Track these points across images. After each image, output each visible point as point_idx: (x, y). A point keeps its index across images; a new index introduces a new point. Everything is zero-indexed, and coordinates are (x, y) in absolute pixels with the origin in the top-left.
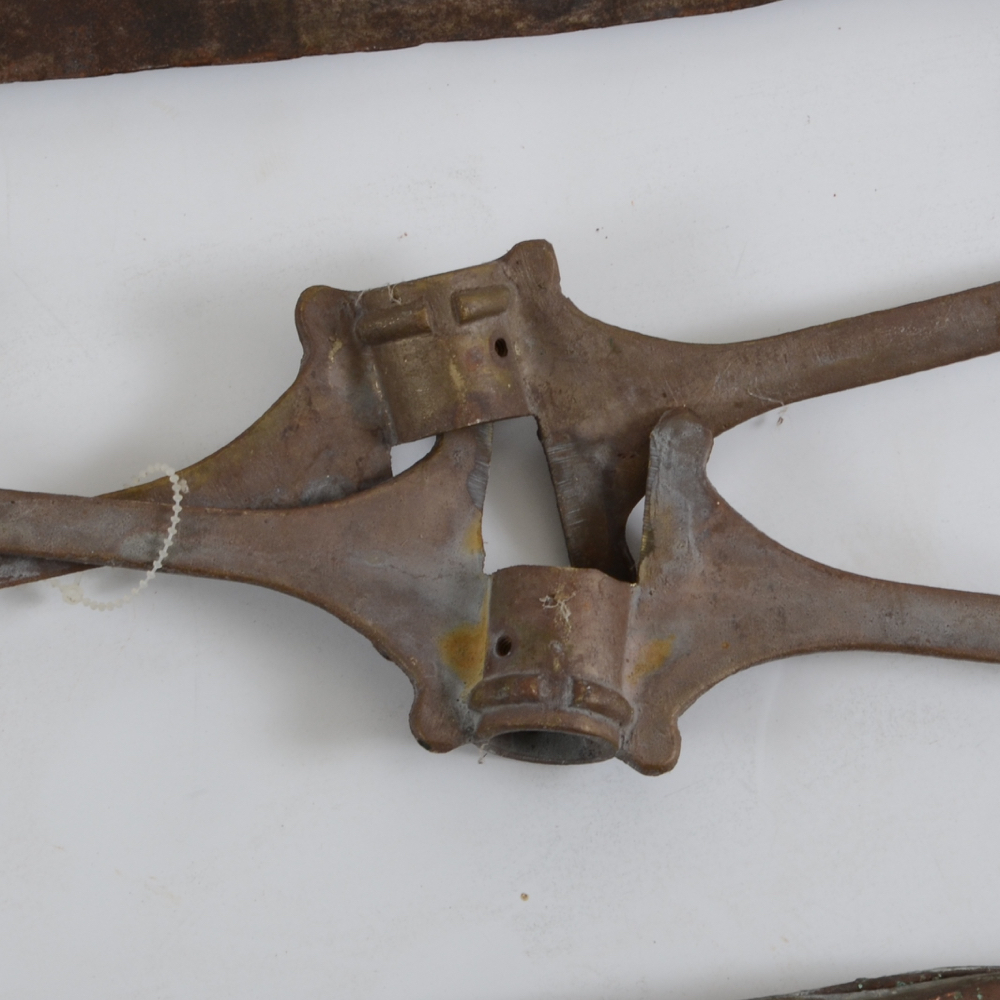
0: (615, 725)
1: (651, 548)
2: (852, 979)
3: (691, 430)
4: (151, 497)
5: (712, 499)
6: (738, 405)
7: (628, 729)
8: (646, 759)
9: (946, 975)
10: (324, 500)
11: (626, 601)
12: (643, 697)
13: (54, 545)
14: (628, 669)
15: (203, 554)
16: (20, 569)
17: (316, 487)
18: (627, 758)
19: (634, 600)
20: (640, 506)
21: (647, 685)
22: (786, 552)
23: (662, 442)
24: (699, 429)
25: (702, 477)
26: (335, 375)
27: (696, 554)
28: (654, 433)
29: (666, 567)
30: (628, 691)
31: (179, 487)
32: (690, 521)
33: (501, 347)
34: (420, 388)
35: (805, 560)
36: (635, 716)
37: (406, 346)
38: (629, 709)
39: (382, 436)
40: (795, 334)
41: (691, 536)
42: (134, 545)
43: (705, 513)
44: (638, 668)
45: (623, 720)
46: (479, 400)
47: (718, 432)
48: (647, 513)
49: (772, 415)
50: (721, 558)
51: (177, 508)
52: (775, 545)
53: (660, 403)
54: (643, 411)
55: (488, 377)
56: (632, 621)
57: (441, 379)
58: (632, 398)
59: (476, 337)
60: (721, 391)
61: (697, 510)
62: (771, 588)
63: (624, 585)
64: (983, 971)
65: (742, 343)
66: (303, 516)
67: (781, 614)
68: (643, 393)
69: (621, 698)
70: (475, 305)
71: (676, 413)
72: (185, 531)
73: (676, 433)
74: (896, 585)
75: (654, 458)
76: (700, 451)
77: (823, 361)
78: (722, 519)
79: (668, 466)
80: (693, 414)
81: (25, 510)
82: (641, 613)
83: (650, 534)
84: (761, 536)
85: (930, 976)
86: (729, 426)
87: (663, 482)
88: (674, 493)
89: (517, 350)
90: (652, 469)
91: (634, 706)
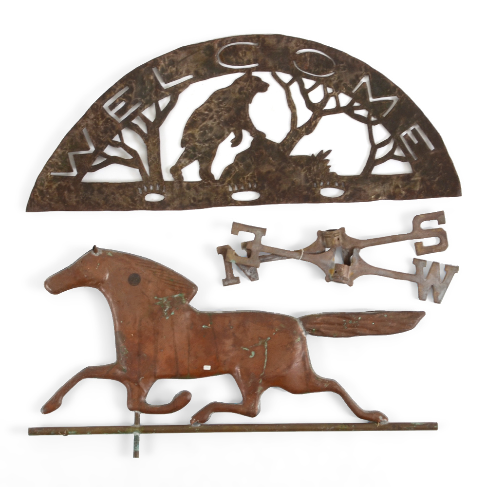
1: (352, 262)
3: (358, 249)
4: (299, 252)
5: (359, 257)
6: (364, 246)
8: (350, 284)
10: (318, 253)
13: (289, 256)
14: (349, 275)
15: (305, 259)
16: (285, 258)
17: (318, 251)
18: (347, 284)
19: (350, 268)
20: (352, 256)
21: (350, 277)
22: (367, 264)
23: (355, 250)
25: (358, 254)
26: (320, 240)
27: (357, 263)
29: (354, 264)
30: (348, 277)
31: (303, 251)
32: (357, 259)
33: (338, 239)
34: (329, 243)
35: (369, 265)
36: (349, 280)
37: (328, 239)
39: (325, 247)
41: (357, 261)
42: (298, 257)
46: (336, 245)
48: (353, 258)
49: (366, 248)
50: (360, 264)
51: (303, 254)
54: (353, 246)
55: (337, 242)
57: (332, 242)
59: (336, 238)
60: (362, 245)
62: (365, 267)
63: (349, 266)
65: (365, 240)
66: (315, 255)
67: (366, 270)
70: (336, 235)
71: (356, 246)
72: (303, 256)
76: (359, 251)
77: (373, 242)
78: (360, 260)
79: (355, 253)
81: (287, 252)
82: (350, 270)
83: (353, 260)
84: (364, 262)
86: (362, 248)
88: (355, 256)
89: (340, 239)
90: (353, 253)
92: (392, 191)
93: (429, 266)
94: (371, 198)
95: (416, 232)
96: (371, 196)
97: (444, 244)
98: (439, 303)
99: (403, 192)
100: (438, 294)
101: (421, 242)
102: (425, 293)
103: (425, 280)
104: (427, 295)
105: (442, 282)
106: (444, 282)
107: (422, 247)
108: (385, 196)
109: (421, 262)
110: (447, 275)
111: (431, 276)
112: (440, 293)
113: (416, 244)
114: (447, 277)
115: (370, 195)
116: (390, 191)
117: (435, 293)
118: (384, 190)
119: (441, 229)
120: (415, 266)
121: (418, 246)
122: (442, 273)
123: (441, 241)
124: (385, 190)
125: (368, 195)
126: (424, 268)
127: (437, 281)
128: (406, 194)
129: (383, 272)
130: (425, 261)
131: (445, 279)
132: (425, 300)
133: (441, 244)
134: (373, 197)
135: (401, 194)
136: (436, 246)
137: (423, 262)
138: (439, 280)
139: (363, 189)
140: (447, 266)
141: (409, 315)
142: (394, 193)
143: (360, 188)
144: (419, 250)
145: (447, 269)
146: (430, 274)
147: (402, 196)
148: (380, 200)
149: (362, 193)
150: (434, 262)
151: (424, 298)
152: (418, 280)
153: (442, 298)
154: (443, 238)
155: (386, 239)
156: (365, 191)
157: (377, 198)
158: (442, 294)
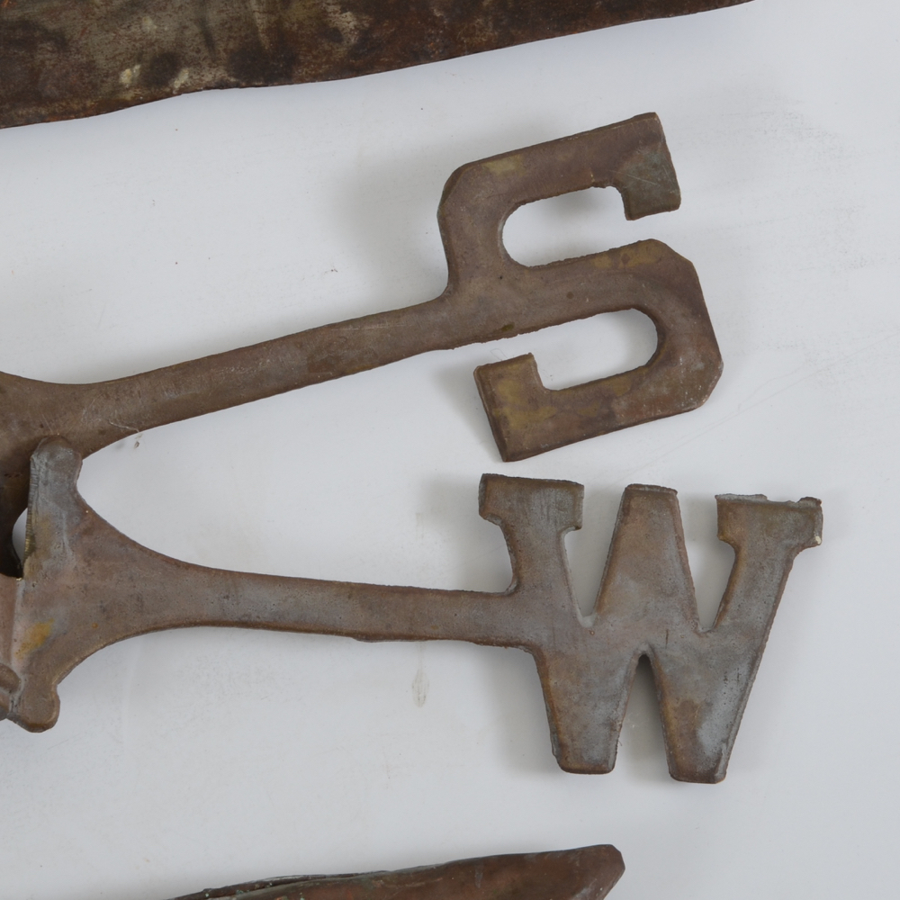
0: (6, 693)
1: (33, 549)
2: (201, 890)
3: (63, 453)
5: (82, 508)
6: (102, 432)
7: (17, 695)
8: (32, 719)
9: (276, 883)
11: (13, 592)
12: (28, 669)
14: (15, 648)
18: (15, 719)
19: (20, 592)
20: (24, 516)
21: (31, 660)
22: (143, 549)
23: (40, 464)
24: (70, 452)
25: (74, 491)
27: (70, 553)
28: (34, 457)
29: (45, 564)
30: (16, 665)
32: (65, 527)
35: (158, 555)
36: (22, 685)
38: (17, 679)
40: (147, 375)
41: (65, 538)
43: (76, 520)
44: (24, 646)
45: (12, 688)
47: (86, 454)
48: (29, 521)
49: (130, 439)
50: (90, 556)
52: (134, 544)
53: (38, 432)
54: (24, 439)
56: (18, 608)
58: (15, 429)
60: (88, 421)
61: (70, 517)
62: (131, 579)
63: (12, 579)
64: (305, 879)
65: (104, 382)
67: (139, 599)
68: (24, 424)
69: (10, 671)
71: (51, 440)
73: (52, 456)
74: (231, 573)
75: (34, 477)
76: (72, 469)
77: (170, 396)
78: (90, 525)
79: (46, 484)
80: (65, 440)
82: (25, 601)
83: (32, 538)
84: (123, 537)
85: (263, 885)
86: (95, 449)
87: (42, 497)
88: (51, 504)
90: (33, 485)
91: (22, 677)
92: (261, 21)
93: (598, 518)
94: (119, 87)
95: (475, 286)
96: (117, 75)
97: (687, 360)
98: (709, 774)
99: (347, 21)
100: (694, 712)
101: (527, 359)
102: (602, 711)
103: (587, 622)
104: (612, 727)
105: (715, 626)
106: (727, 622)
107: (536, 396)
108: (214, 62)
109: (537, 499)
110: (743, 570)
111: (628, 587)
112: (709, 705)
113: (486, 376)
114: (739, 589)
115: (101, 61)
116: (251, 25)
117: (672, 704)
118: (202, 22)
119: (652, 246)
120: (496, 531)
121: (504, 389)
122: (701, 560)
123: (662, 332)
124: (214, 17)
125: (90, 66)
126: (569, 538)
127: (677, 619)
128: (365, 35)
129: (270, 601)
130: (572, 488)
131: (726, 598)
132: (601, 767)
133: (663, 355)
134: (126, 76)
135: (336, 35)
136: (631, 379)
137: (554, 495)
138: (690, 608)
139: (51, 26)
140: (728, 508)
141: (503, 882)
142: (277, 30)
143: (25, 24)
144: (515, 422)
145: (735, 531)
146: (619, 578)
147: (341, 51)
148: (184, 90)
149: (46, 54)
150: (633, 492)
151: (596, 754)
152: (535, 630)
153: (728, 740)
154: (674, 311)
155: (267, 363)
156: (61, 42)
157: (156, 85)
158: (723, 707)
